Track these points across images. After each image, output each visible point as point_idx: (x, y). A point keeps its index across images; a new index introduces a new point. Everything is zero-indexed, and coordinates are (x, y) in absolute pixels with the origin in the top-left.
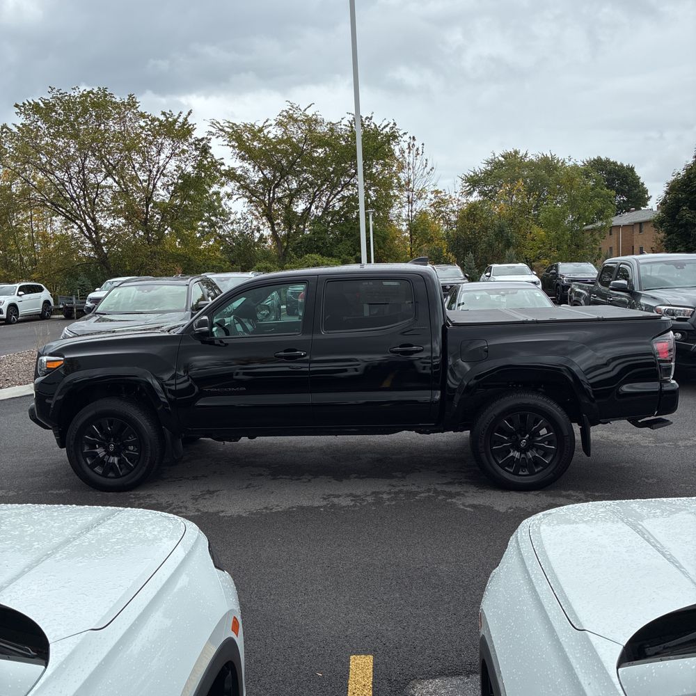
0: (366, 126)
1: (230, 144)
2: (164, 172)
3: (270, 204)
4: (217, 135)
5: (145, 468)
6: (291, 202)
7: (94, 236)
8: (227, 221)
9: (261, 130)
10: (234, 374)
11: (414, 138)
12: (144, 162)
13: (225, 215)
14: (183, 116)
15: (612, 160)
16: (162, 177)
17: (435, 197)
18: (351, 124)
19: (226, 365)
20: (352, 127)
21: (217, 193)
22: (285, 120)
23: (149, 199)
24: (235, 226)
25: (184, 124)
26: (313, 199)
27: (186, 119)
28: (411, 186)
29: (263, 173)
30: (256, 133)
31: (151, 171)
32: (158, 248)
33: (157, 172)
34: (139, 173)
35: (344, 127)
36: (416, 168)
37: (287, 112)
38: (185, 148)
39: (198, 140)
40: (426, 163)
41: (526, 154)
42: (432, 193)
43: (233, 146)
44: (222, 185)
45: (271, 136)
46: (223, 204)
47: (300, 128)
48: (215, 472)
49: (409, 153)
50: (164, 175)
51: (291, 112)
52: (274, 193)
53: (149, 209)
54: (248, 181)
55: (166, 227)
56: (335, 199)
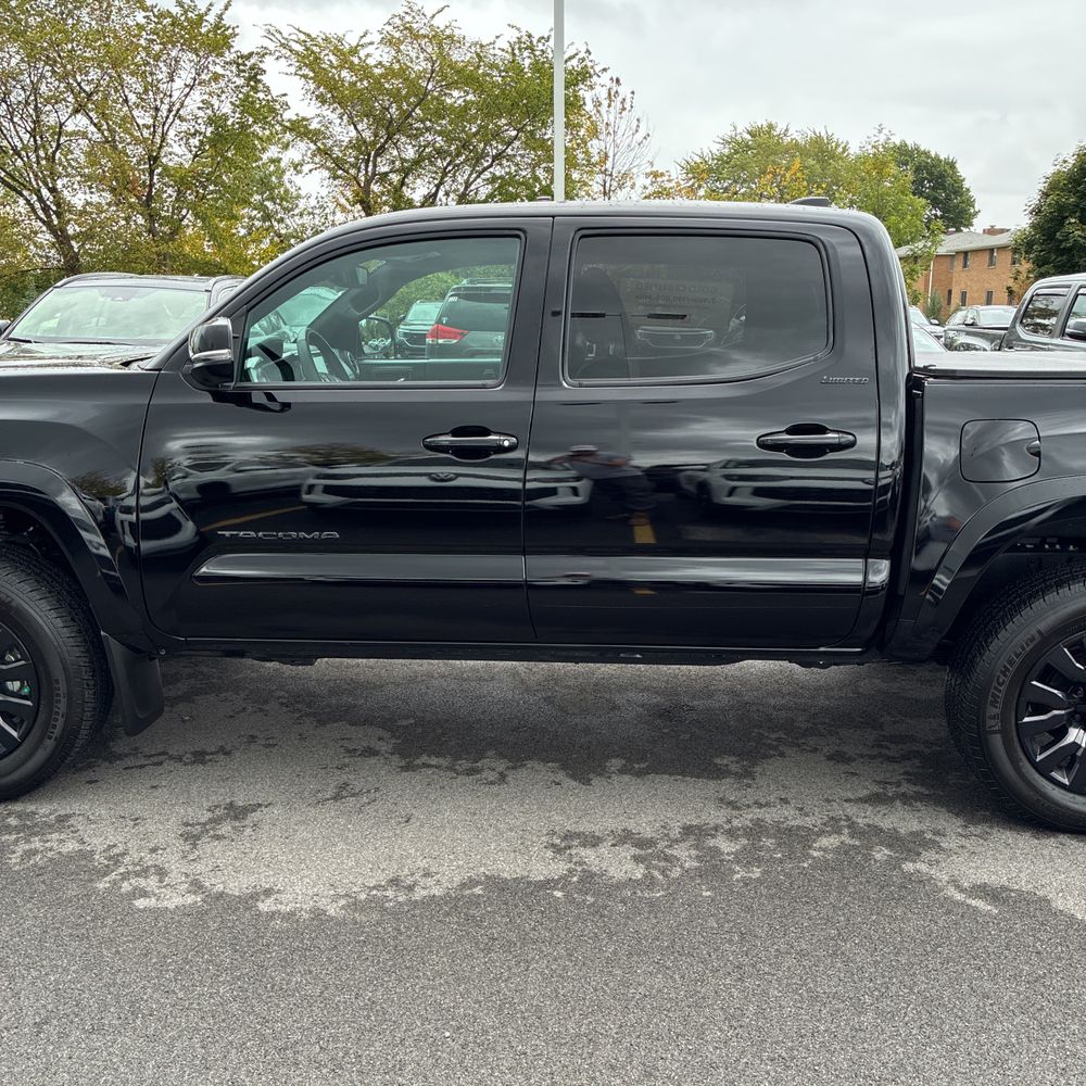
0: (537, 53)
1: (299, 72)
2: (181, 112)
3: (368, 182)
4: (277, 54)
5: (49, 744)
6: (402, 183)
7: (56, 222)
8: (292, 209)
9: (354, 51)
10: (305, 488)
11: (618, 81)
12: (146, 91)
13: (288, 200)
14: (216, 10)
15: (922, 149)
16: (177, 121)
17: (652, 183)
18: (513, 50)
19: (287, 463)
20: (514, 54)
21: (276, 161)
22: (397, 35)
23: (154, 160)
24: (306, 220)
25: (217, 26)
26: (442, 178)
27: (220, 17)
28: (609, 165)
29: (356, 128)
30: (346, 56)
31: (157, 109)
32: (170, 248)
33: (170, 111)
34: (135, 113)
35: (500, 53)
36: (620, 133)
37: (402, 19)
38: (219, 70)
39: (242, 57)
40: (638, 126)
41: (787, 130)
42: (647, 175)
43: (305, 76)
44: (286, 147)
45: (371, 62)
46: (286, 181)
47: (423, 50)
48: (253, 739)
49: (609, 106)
50: (182, 119)
51: (408, 18)
52: (375, 166)
53: (156, 177)
54: (330, 143)
55: (184, 212)
56: (479, 180)
